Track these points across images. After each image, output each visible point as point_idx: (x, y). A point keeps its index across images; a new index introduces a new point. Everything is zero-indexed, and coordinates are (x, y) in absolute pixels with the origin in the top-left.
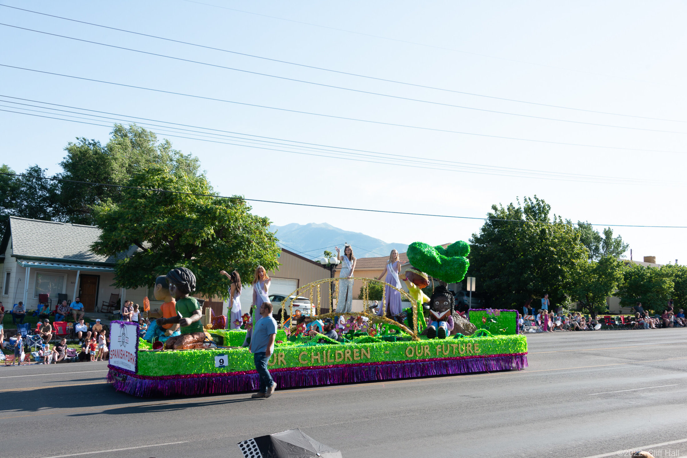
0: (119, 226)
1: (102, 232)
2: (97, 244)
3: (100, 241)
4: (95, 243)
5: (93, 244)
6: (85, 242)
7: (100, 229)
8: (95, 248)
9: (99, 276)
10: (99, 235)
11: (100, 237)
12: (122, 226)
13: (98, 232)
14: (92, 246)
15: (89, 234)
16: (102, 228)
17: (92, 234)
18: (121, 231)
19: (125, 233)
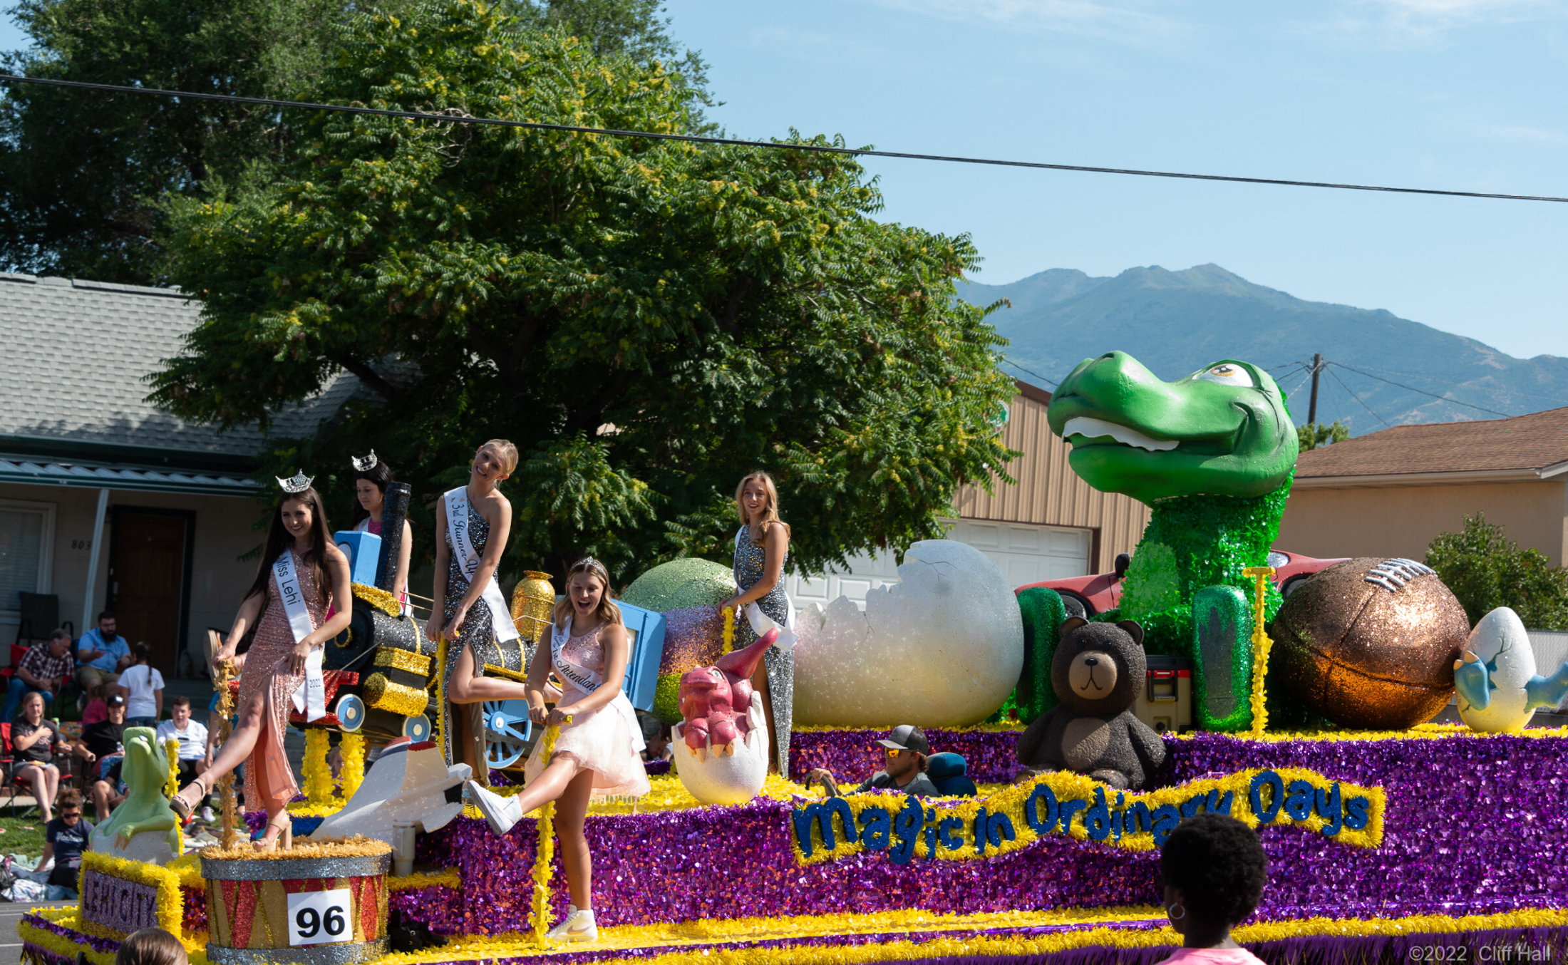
0: (275, 284)
1: (203, 313)
2: (180, 369)
3: (192, 354)
4: (173, 361)
5: (163, 368)
6: (128, 359)
7: (193, 303)
8: (172, 387)
9: (191, 516)
10: (187, 329)
11: (191, 337)
12: (286, 282)
13: (184, 314)
14: (161, 378)
15: (145, 324)
16: (202, 296)
17: (159, 325)
18: (287, 307)
19: (302, 316)
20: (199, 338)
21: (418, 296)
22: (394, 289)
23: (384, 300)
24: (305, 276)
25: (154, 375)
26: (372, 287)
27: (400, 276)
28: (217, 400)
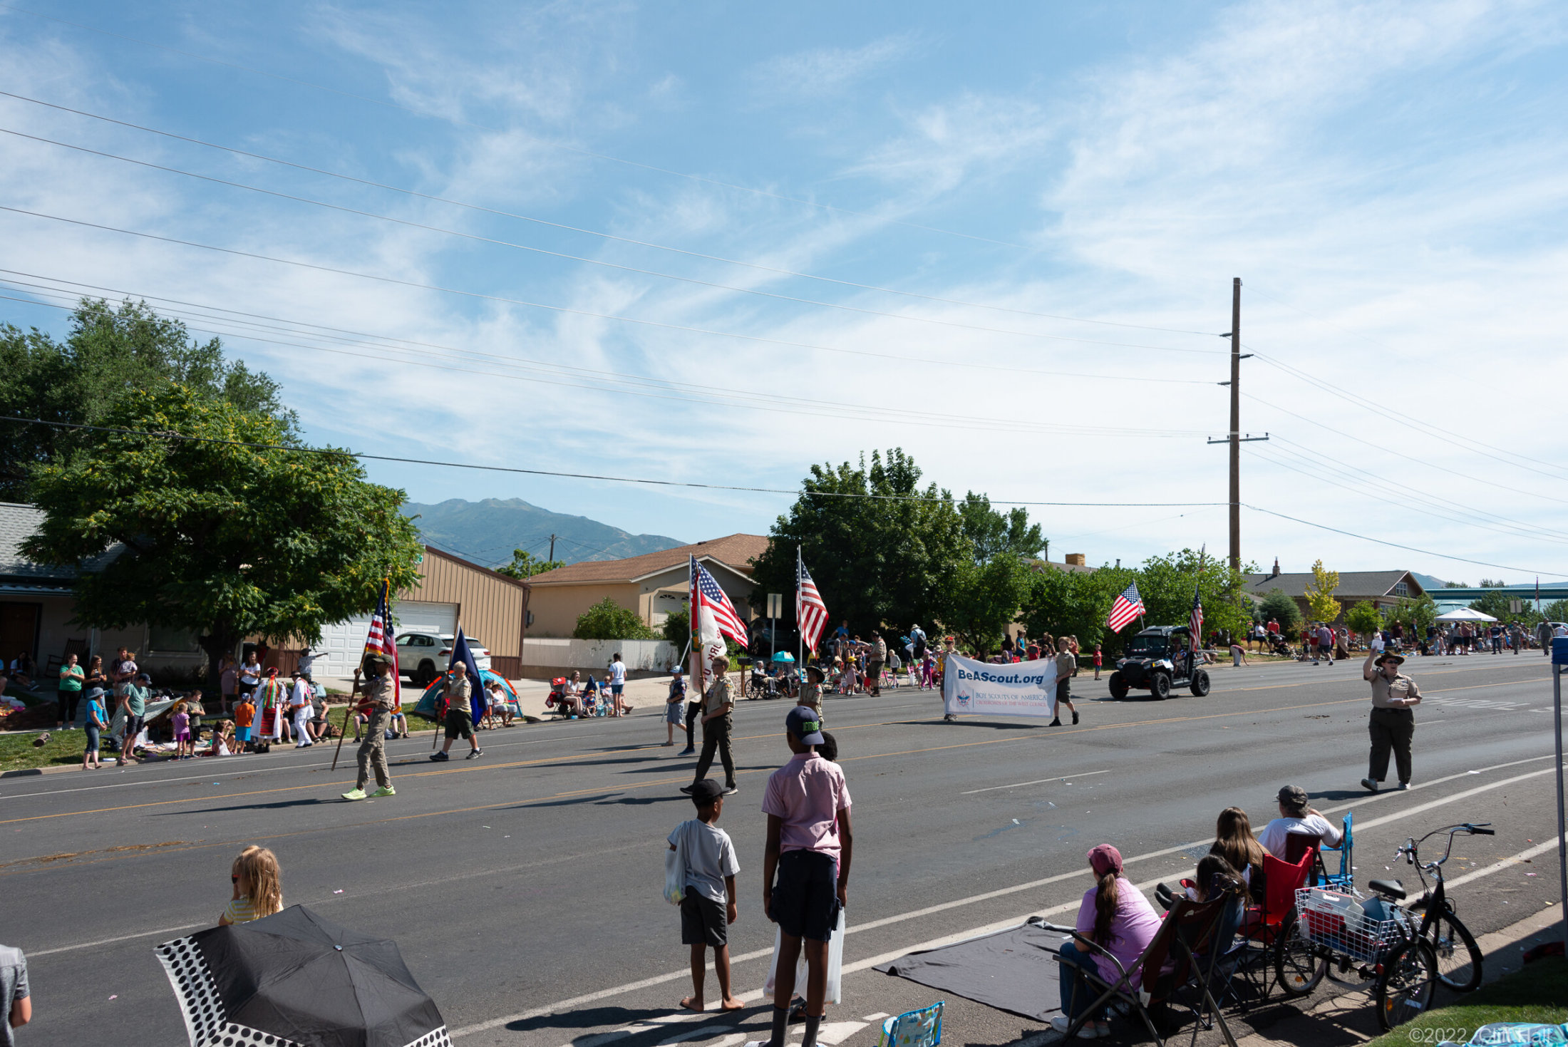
0: (82, 504)
1: (47, 517)
2: (34, 539)
3: (41, 534)
4: (30, 538)
5: (25, 541)
6: (8, 536)
7: (42, 511)
8: (29, 549)
9: (40, 605)
10: (40, 523)
11: (41, 526)
12: (88, 503)
13: (38, 516)
14: (25, 545)
15: (17, 520)
16: (46, 508)
17: (25, 521)
18: (88, 515)
19: (96, 519)
20: (44, 527)
21: (154, 510)
22: (142, 507)
23: (137, 513)
24: (97, 501)
25: (20, 544)
26: (131, 507)
27: (144, 501)
28: (53, 554)
